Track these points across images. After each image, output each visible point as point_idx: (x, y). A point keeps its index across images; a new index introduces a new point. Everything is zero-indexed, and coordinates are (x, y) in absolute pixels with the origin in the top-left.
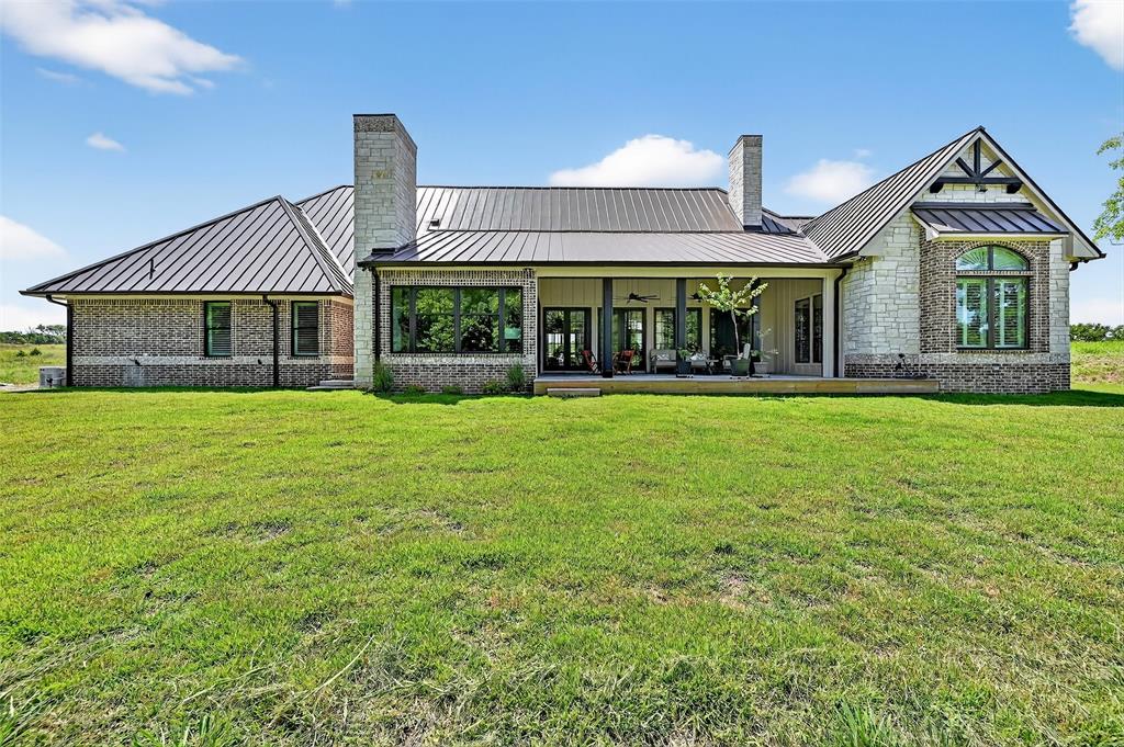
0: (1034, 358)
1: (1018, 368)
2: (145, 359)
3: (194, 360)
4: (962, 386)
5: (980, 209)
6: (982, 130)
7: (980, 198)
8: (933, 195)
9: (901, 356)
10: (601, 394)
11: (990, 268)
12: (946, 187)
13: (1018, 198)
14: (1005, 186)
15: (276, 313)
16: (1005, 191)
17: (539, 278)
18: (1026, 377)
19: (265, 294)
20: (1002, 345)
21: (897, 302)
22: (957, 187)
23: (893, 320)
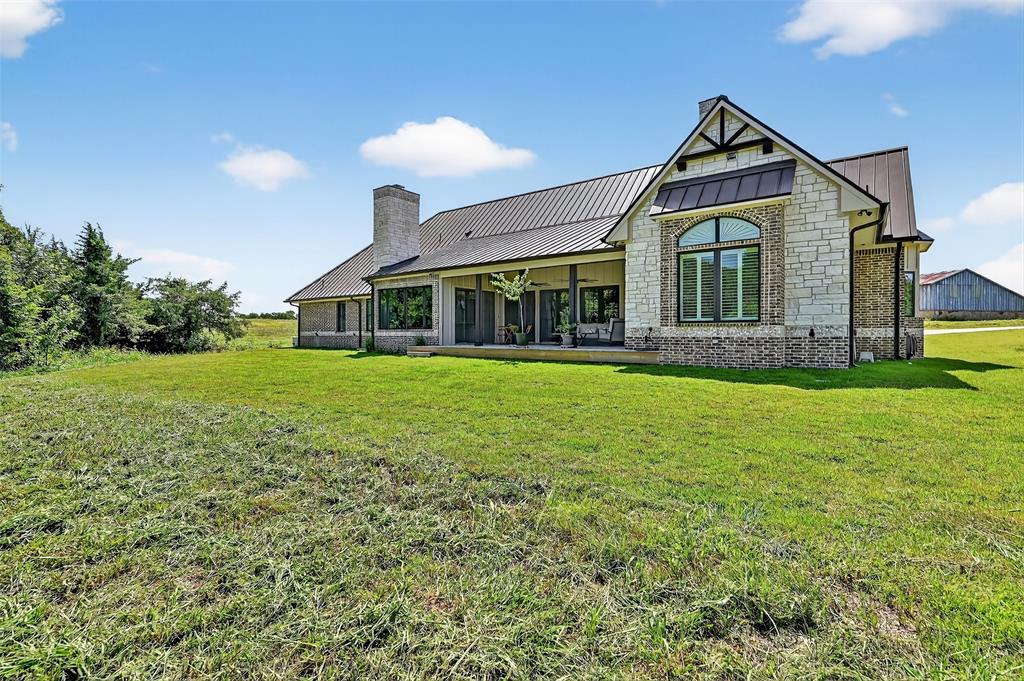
0: (761, 332)
1: (741, 342)
2: (320, 333)
3: (333, 333)
4: (681, 357)
5: (740, 175)
6: (724, 98)
7: (732, 166)
8: (682, 173)
9: (651, 329)
10: (431, 355)
11: (717, 241)
12: (690, 164)
13: (776, 156)
14: (761, 147)
15: (360, 307)
16: (761, 152)
17: (443, 278)
18: (753, 351)
19: (351, 297)
20: (740, 316)
21: (647, 279)
22: (706, 160)
23: (643, 296)
